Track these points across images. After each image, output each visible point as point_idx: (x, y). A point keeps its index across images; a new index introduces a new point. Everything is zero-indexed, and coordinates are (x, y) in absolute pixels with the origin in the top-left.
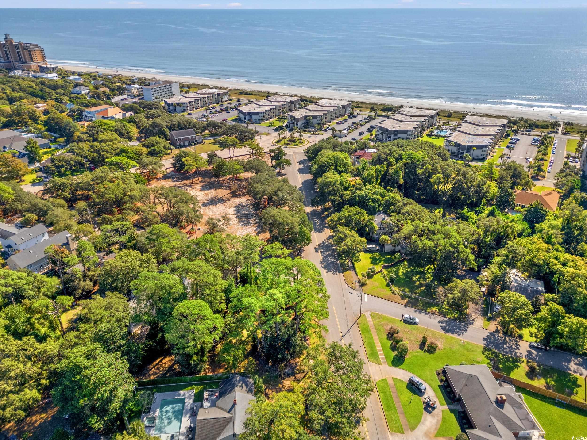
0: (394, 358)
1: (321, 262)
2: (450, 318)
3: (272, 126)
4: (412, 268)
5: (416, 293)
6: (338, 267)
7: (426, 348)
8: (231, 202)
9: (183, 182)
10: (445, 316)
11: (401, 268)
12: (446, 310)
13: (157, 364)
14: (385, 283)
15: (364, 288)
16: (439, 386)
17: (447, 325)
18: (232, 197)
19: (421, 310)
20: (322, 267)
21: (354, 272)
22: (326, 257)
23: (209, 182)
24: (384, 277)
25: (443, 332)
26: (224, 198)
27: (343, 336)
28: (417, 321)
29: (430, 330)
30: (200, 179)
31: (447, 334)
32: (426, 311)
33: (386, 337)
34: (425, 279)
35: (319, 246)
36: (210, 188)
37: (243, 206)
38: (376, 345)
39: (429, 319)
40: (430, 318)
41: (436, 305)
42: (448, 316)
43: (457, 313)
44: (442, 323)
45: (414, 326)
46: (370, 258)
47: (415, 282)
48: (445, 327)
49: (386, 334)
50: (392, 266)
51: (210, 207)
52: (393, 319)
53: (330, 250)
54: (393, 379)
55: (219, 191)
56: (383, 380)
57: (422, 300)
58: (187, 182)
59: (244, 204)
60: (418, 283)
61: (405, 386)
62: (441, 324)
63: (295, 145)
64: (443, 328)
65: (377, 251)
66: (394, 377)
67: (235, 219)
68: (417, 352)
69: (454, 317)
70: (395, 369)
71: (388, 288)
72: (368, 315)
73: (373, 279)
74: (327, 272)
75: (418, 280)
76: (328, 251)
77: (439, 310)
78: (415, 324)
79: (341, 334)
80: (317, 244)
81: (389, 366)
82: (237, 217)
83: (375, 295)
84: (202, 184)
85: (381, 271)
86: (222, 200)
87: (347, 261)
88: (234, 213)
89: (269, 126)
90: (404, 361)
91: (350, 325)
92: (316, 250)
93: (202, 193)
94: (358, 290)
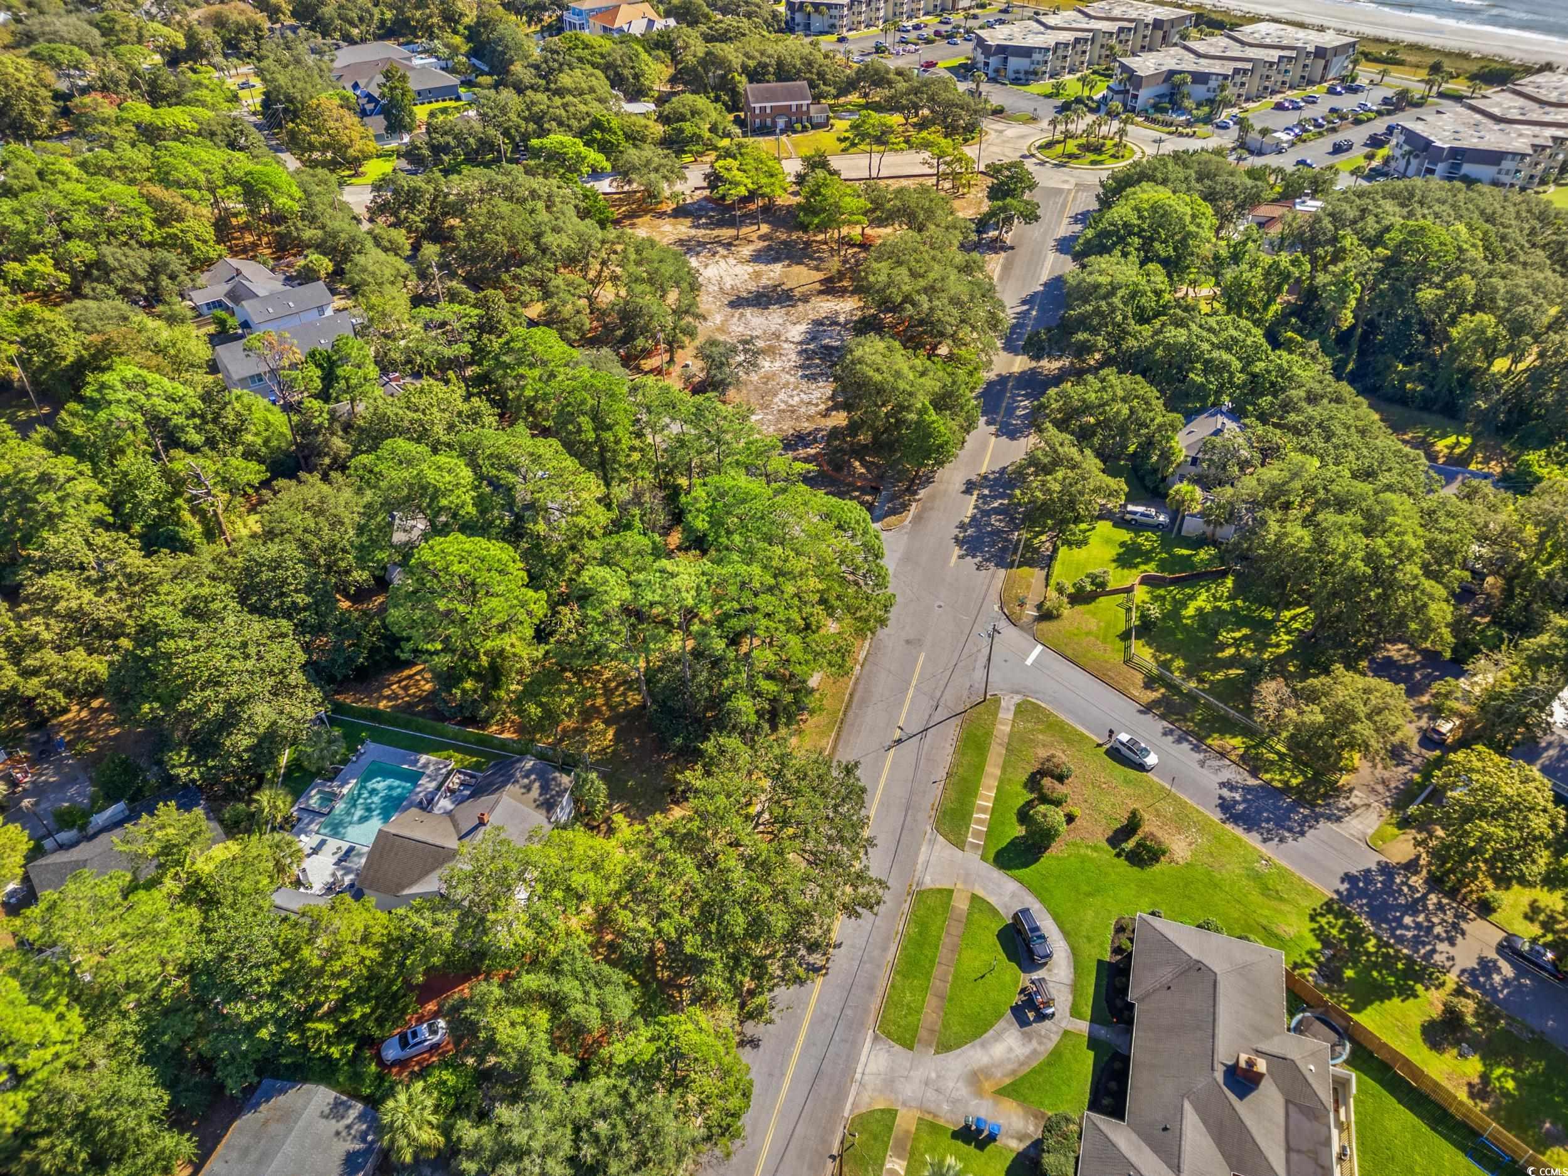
0: (1012, 843)
1: (962, 526)
2: (1268, 783)
3: (1057, 94)
4: (1239, 603)
5: (1201, 680)
6: (1004, 550)
7: (1130, 845)
8: (809, 306)
9: (716, 232)
10: (1254, 773)
11: (1204, 596)
12: (1273, 757)
13: (410, 677)
14: (1122, 627)
15: (1045, 625)
16: (1100, 963)
17: (1245, 800)
18: (821, 292)
19: (1187, 733)
20: (956, 538)
21: (1044, 573)
22: (987, 513)
23: (784, 242)
24: (1129, 610)
25: (1216, 816)
26: (796, 293)
27: (899, 741)
28: (1151, 760)
29: (1175, 799)
30: (765, 228)
31: (1229, 827)
32: (1201, 740)
33: (1024, 778)
34: (1262, 646)
35: (985, 478)
36: (776, 260)
37: (835, 323)
38: (982, 791)
39: (1197, 767)
40: (1202, 764)
41: (1247, 732)
42: (1267, 776)
43: (1303, 773)
44: (1232, 788)
45: (1133, 774)
46: (1123, 544)
47: (1223, 646)
48: (1236, 802)
49: (1031, 770)
50: (1175, 582)
51: (748, 312)
52: (1082, 735)
54: (974, 898)
55: (797, 269)
56: (940, 891)
57: (1208, 706)
58: (727, 233)
59: (842, 319)
60: (1230, 651)
61: (996, 927)
62: (1225, 792)
63: (1093, 163)
64: (1225, 806)
65: (1156, 527)
66: (981, 893)
67: (794, 357)
68: (1095, 848)
69: (1286, 783)
70: (996, 874)
71: (1121, 645)
72: (1009, 703)
73: (1092, 606)
74: (961, 557)
75: (1237, 643)
76: (1002, 496)
77: (1248, 748)
78: (1142, 767)
79: (897, 734)
80: (983, 471)
81: (983, 858)
82: (800, 353)
83: (1069, 653)
84: (761, 244)
85: (1129, 590)
86: (789, 298)
87: (1043, 538)
88: (798, 339)
89: (1049, 96)
90: (1037, 860)
91: (937, 718)
92: (970, 487)
93: (750, 268)
94: (1022, 628)
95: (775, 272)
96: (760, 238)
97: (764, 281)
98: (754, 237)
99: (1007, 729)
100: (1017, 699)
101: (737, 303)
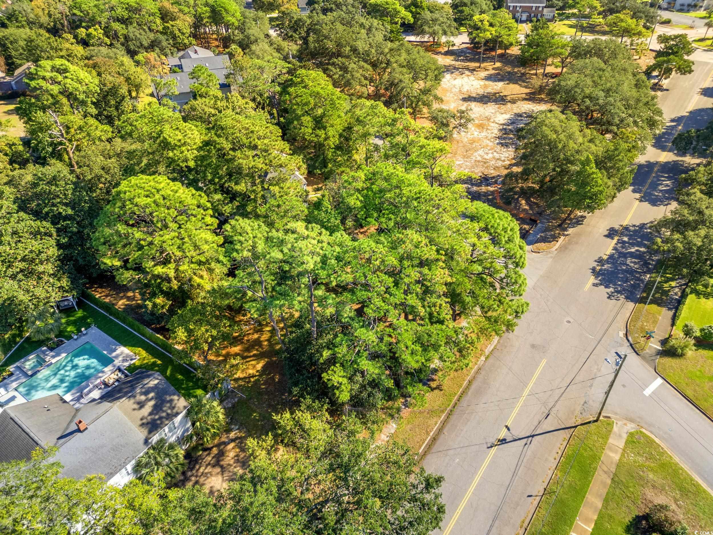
1: (600, 261)
6: (634, 287)
9: (467, 64)
15: (668, 361)
18: (525, 99)
20: (594, 270)
21: (671, 313)
22: (625, 256)
26: (509, 98)
27: (503, 441)
30: (498, 65)
35: (626, 228)
36: (500, 80)
37: (529, 116)
51: (474, 104)
53: (645, 246)
67: (496, 131)
72: (621, 430)
74: (595, 285)
76: (639, 245)
79: (503, 434)
80: (625, 223)
82: (501, 130)
84: (493, 72)
86: (503, 100)
87: (673, 284)
88: (502, 122)
89: (703, 18)
91: (547, 426)
92: (611, 233)
93: (482, 83)
94: (644, 358)
95: (498, 86)
96: (493, 69)
97: (489, 90)
98: (491, 68)
99: (616, 457)
100: (631, 427)
101: (468, 99)
